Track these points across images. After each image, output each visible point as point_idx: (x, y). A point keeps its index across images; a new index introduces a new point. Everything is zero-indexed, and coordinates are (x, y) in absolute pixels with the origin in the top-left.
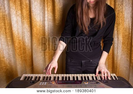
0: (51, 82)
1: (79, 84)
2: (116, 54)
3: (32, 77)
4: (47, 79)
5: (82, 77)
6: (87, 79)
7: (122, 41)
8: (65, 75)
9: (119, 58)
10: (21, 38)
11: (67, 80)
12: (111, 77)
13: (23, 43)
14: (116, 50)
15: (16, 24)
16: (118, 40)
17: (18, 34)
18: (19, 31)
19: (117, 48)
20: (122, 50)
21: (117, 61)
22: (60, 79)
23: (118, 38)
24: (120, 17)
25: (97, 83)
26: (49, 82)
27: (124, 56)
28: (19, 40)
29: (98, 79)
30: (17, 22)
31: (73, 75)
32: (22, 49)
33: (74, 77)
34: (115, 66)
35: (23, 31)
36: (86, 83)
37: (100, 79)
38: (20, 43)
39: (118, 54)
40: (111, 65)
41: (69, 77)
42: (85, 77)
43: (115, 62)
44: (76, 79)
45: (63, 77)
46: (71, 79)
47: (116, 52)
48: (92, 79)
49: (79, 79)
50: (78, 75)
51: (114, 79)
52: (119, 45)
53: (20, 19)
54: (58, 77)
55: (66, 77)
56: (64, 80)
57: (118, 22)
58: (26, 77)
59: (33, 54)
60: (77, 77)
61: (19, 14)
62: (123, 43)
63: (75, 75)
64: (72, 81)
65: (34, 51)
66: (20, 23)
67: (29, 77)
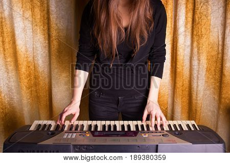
0: (83, 134)
1: (132, 136)
2: (195, 88)
3: (50, 125)
4: (76, 129)
5: (137, 126)
6: (145, 129)
7: (205, 66)
8: (108, 123)
9: (201, 95)
10: (31, 59)
11: (112, 130)
12: (188, 126)
13: (35, 68)
14: (195, 81)
15: (23, 35)
16: (199, 64)
17: (27, 52)
18: (28, 46)
19: (198, 77)
20: (206, 82)
21: (196, 100)
22: (99, 129)
23: (199, 60)
24: (203, 24)
25: (163, 135)
26: (80, 134)
27: (208, 92)
28: (28, 62)
29: (165, 129)
30: (24, 30)
31: (122, 122)
32: (32, 78)
33: (123, 126)
34: (194, 109)
35: (34, 46)
36: (145, 135)
37: (168, 130)
38: (29, 67)
39: (200, 87)
40: (186, 108)
41: (115, 126)
42: (142, 126)
43: (194, 102)
44: (126, 129)
45: (104, 126)
46: (118, 129)
47: (195, 85)
48: (154, 129)
49: (132, 129)
50: (130, 123)
51: (192, 129)
52: (201, 72)
53: (30, 25)
54: (96, 126)
55: (110, 126)
56: (107, 130)
57: (199, 33)
58: (40, 125)
59: (53, 86)
60: (129, 126)
61: (28, 16)
62: (208, 70)
63: (126, 123)
64: (119, 131)
65: (53, 82)
66: (29, 32)
67: (45, 125)
